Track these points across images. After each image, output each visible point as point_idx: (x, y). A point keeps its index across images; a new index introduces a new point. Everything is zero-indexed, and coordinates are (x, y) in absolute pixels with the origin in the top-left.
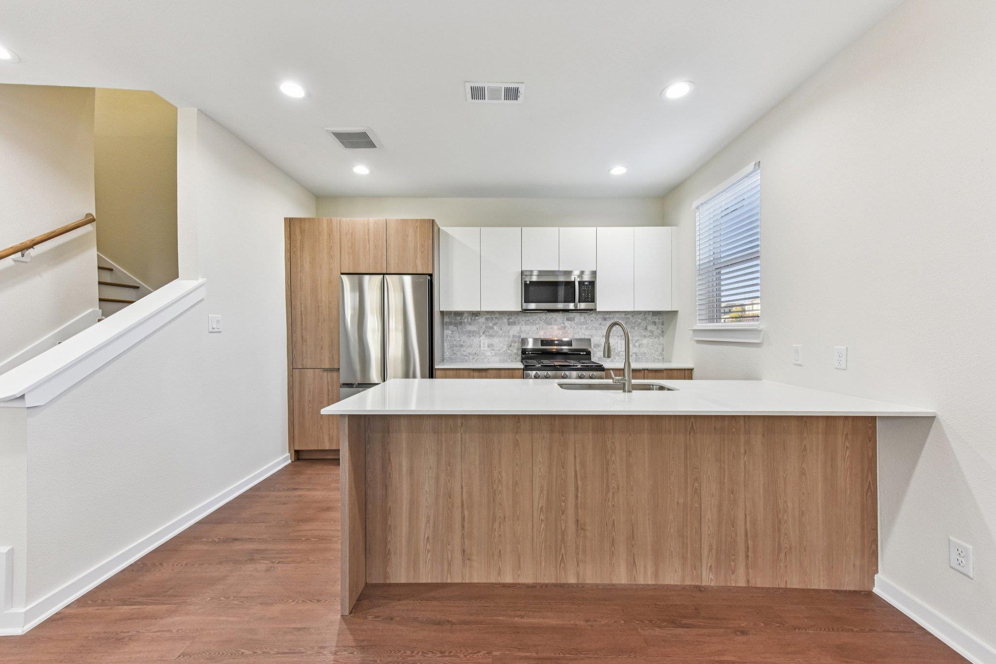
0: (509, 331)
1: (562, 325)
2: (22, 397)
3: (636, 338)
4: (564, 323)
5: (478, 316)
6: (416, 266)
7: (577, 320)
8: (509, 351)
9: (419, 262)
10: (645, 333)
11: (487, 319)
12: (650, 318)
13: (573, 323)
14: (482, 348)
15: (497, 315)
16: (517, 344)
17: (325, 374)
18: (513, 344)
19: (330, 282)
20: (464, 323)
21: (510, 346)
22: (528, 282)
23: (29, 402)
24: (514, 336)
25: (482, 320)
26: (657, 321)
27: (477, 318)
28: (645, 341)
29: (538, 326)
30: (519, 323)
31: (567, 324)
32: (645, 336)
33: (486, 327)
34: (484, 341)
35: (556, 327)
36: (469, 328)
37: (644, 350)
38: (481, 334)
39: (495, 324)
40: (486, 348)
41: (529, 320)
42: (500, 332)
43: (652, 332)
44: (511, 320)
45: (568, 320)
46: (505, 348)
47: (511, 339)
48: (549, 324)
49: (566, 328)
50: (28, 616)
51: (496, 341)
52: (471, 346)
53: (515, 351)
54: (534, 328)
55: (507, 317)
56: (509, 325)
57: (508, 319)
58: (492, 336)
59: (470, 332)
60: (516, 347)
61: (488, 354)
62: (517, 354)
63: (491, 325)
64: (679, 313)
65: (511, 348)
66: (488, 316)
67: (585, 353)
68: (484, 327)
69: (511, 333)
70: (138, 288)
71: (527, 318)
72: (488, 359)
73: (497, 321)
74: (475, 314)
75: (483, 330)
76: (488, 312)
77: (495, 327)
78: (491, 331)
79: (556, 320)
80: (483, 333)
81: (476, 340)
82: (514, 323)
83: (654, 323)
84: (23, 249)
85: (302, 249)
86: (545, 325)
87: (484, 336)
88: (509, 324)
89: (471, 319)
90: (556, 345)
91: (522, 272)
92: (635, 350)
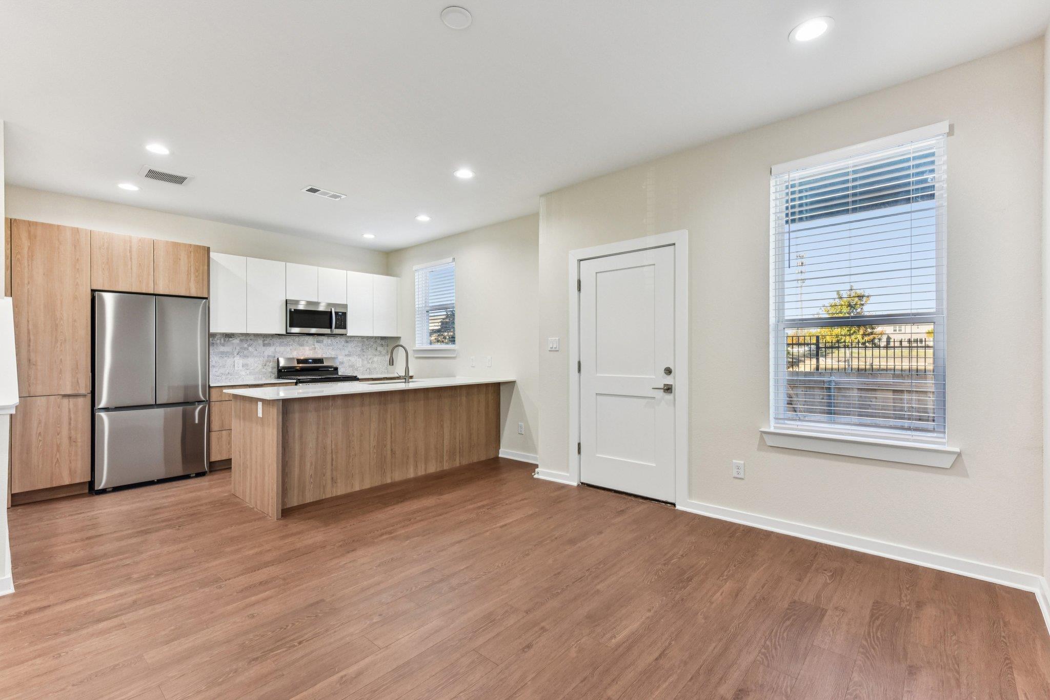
0: (264, 352)
3: (369, 357)
4: (314, 345)
5: (232, 338)
6: (189, 289)
7: (325, 342)
8: (264, 370)
9: (192, 285)
10: (375, 353)
11: (241, 340)
12: (379, 341)
13: (322, 345)
14: (236, 368)
15: (252, 337)
16: (272, 363)
18: (268, 364)
19: (75, 298)
20: (217, 344)
21: (265, 365)
22: (293, 310)
24: (269, 356)
25: (236, 341)
26: (383, 343)
27: (231, 339)
28: (375, 359)
29: (291, 347)
30: (274, 344)
31: (317, 345)
32: (375, 355)
33: (241, 348)
34: (239, 361)
35: (307, 348)
36: (222, 349)
37: (375, 365)
38: (235, 355)
39: (249, 346)
40: (241, 368)
41: (283, 342)
42: (255, 353)
43: (380, 352)
44: (266, 342)
45: (317, 342)
46: (260, 367)
47: (266, 358)
48: (302, 345)
49: (316, 350)
51: (250, 361)
52: (224, 366)
53: (270, 370)
54: (288, 349)
55: (262, 339)
56: (264, 346)
57: (263, 341)
58: (246, 356)
59: (222, 353)
60: (271, 366)
61: (243, 373)
62: (271, 372)
63: (246, 346)
64: (402, 338)
65: (266, 367)
66: (242, 338)
67: (333, 369)
68: (238, 348)
69: (266, 354)
72: (243, 378)
73: (251, 342)
74: (229, 336)
75: (237, 351)
76: (242, 334)
77: (250, 348)
78: (245, 352)
79: (307, 342)
80: (238, 354)
81: (229, 361)
82: (269, 345)
83: (382, 345)
85: (31, 257)
86: (298, 347)
87: (238, 356)
89: (225, 341)
90: (310, 363)
91: (286, 300)
92: (368, 366)
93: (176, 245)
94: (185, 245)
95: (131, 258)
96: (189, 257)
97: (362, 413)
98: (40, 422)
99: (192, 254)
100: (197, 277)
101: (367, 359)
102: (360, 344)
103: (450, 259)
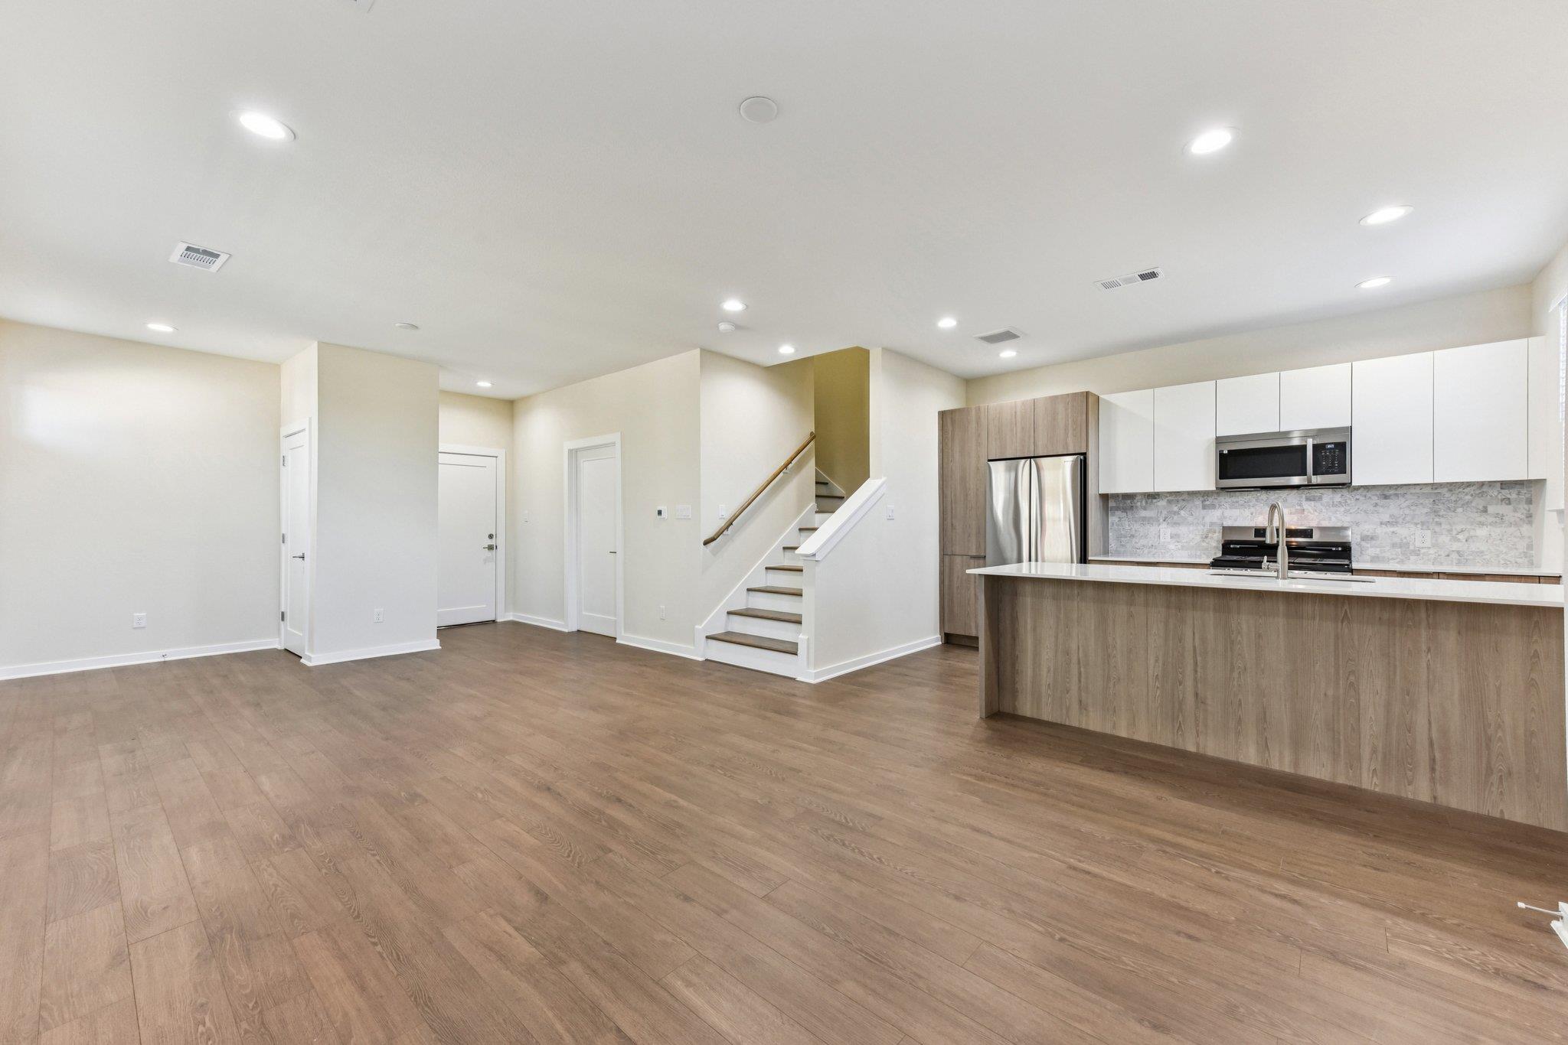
0: (1204, 518)
1: (1299, 508)
2: (814, 555)
4: (1300, 505)
6: (1066, 445)
8: (1204, 544)
9: (1070, 440)
10: (1482, 519)
11: (1169, 502)
14: (1162, 540)
15: (1185, 497)
20: (1137, 507)
22: (1226, 452)
23: (817, 558)
24: (1212, 524)
25: (1162, 503)
27: (1154, 501)
28: (1481, 532)
29: (1253, 509)
34: (1165, 531)
36: (1143, 513)
39: (1181, 508)
40: (1169, 539)
41: (1237, 502)
42: (1190, 519)
44: (1207, 503)
45: (1308, 499)
46: (1198, 538)
49: (1306, 513)
50: (817, 675)
51: (1183, 530)
52: (1146, 537)
53: (1214, 544)
55: (1201, 499)
58: (1176, 524)
59: (1144, 519)
60: (1216, 538)
61: (1172, 547)
63: (1176, 509)
64: (1549, 484)
65: (1207, 540)
66: (1170, 498)
67: (1340, 549)
68: (1165, 512)
69: (1208, 520)
70: (827, 483)
71: (1234, 499)
73: (1184, 503)
74: (1152, 496)
76: (1171, 493)
77: (1182, 513)
78: (1176, 517)
81: (1153, 529)
82: (1213, 506)
83: (1508, 501)
84: (786, 466)
85: (953, 440)
88: (1204, 507)
89: (1147, 503)
97: (1131, 615)
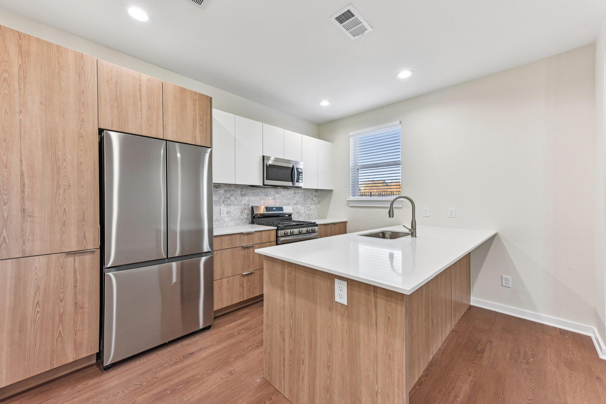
3: (308, 205)
5: (218, 188)
7: (282, 192)
12: (314, 193)
13: (279, 195)
16: (247, 211)
17: (70, 259)
18: (244, 211)
19: (81, 136)
21: (242, 213)
26: (317, 195)
30: (248, 194)
31: (277, 195)
32: (312, 204)
33: (225, 197)
35: (270, 198)
37: (312, 212)
38: (221, 203)
43: (315, 201)
47: (243, 207)
48: (267, 196)
54: (258, 199)
56: (241, 196)
57: (241, 192)
62: (247, 218)
72: (227, 224)
75: (222, 200)
79: (270, 193)
80: (223, 203)
86: (264, 197)
87: (223, 204)
90: (274, 211)
91: (263, 157)
92: (308, 212)
93: (183, 90)
94: (191, 92)
95: (141, 99)
96: (195, 105)
98: (38, 289)
99: (197, 101)
100: (201, 126)
101: (307, 207)
102: (303, 195)
103: (398, 122)
